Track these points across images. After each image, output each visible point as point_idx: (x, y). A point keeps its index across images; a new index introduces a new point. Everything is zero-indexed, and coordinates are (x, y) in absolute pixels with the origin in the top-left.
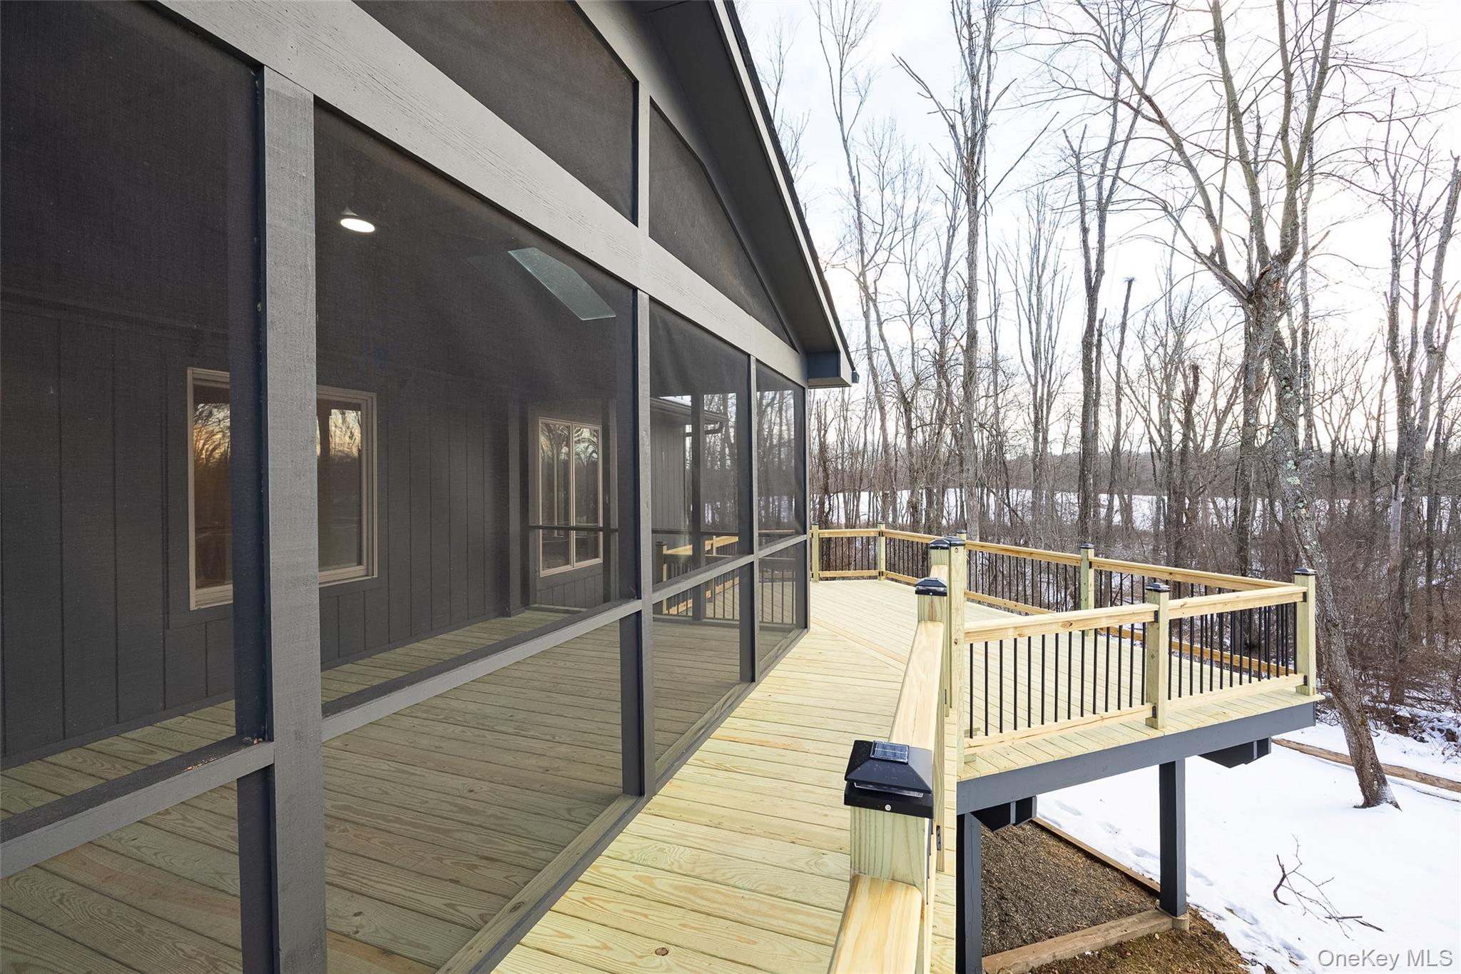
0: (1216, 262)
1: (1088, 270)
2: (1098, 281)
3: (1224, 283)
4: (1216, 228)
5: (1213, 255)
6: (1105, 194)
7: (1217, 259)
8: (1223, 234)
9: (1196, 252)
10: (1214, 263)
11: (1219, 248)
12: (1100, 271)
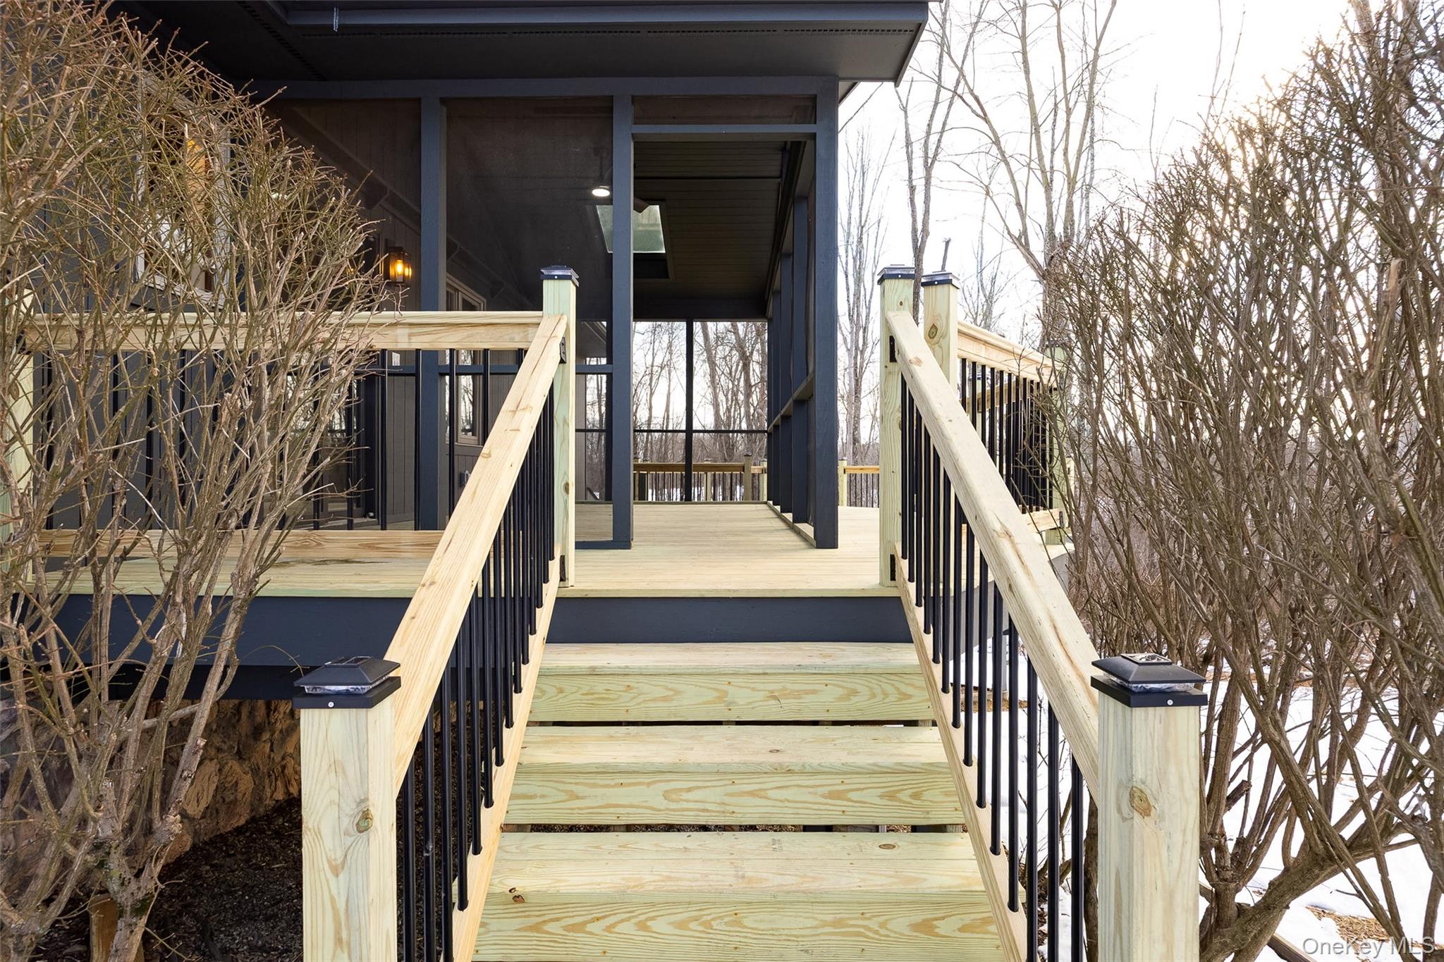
0: (1022, 242)
1: (914, 230)
2: (923, 242)
3: (1028, 261)
4: (1023, 216)
5: (1020, 236)
6: (931, 155)
7: (1023, 241)
8: (1028, 221)
9: (1009, 233)
10: (1021, 244)
11: (1024, 232)
12: (925, 231)
